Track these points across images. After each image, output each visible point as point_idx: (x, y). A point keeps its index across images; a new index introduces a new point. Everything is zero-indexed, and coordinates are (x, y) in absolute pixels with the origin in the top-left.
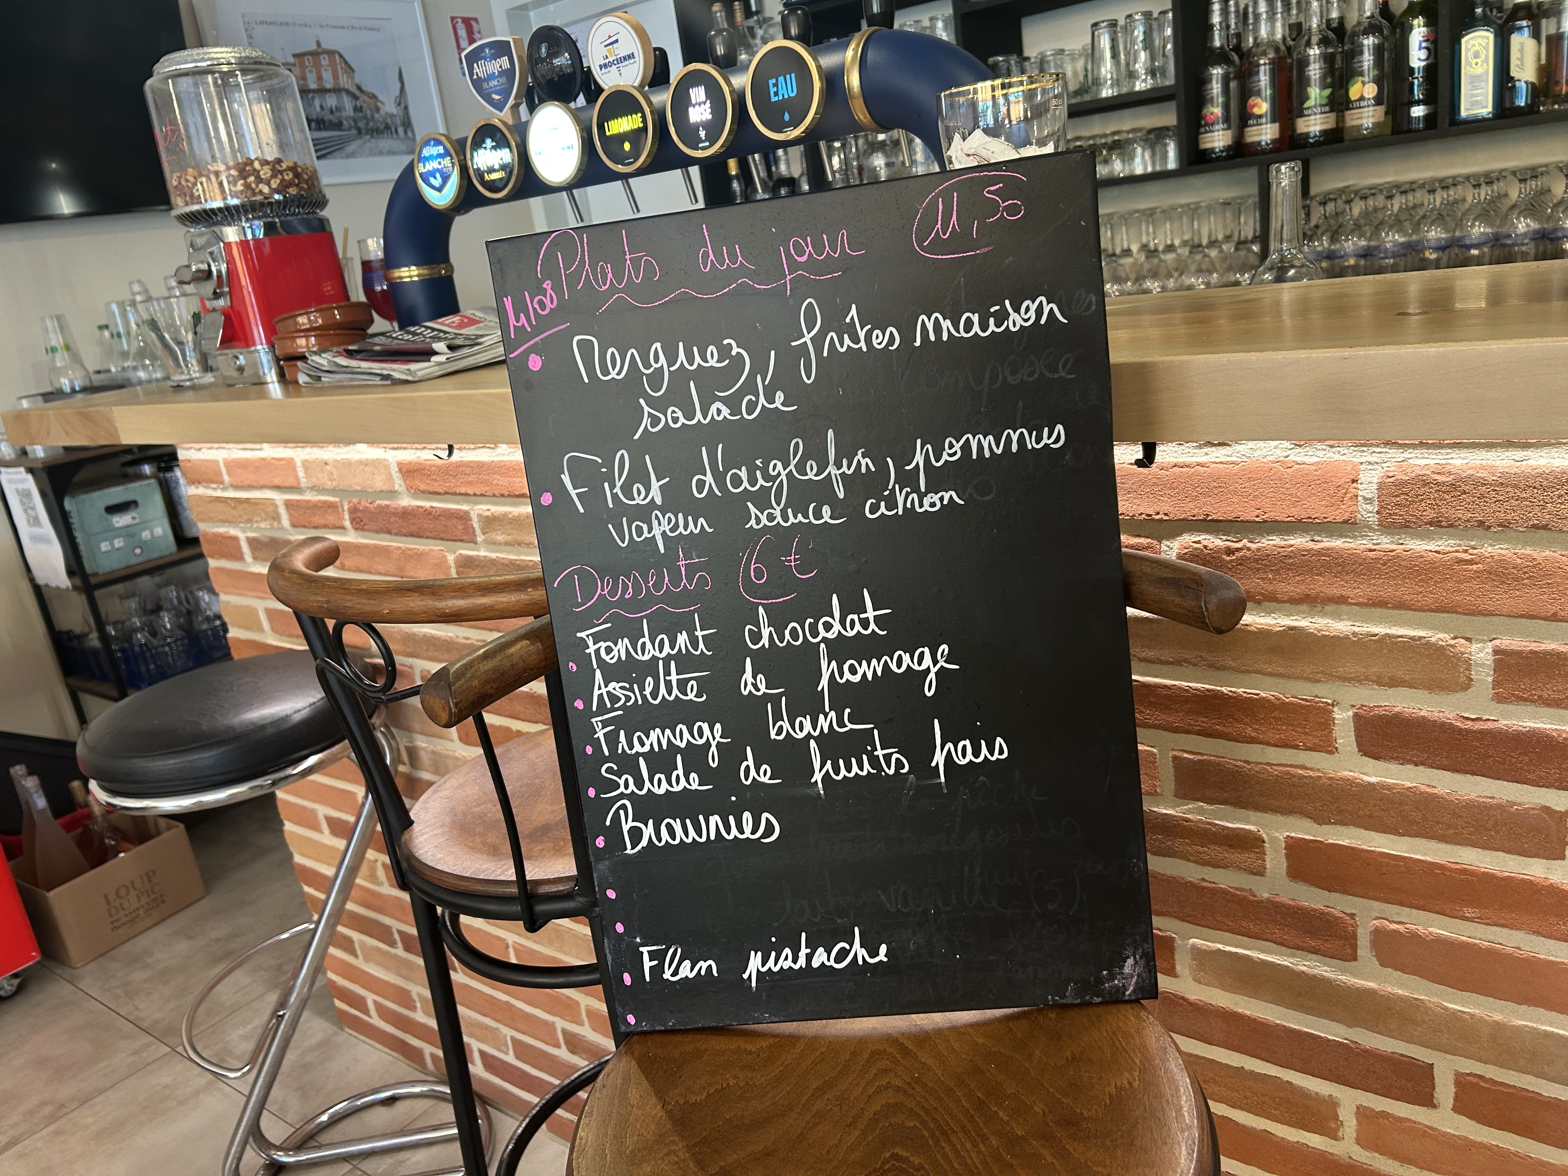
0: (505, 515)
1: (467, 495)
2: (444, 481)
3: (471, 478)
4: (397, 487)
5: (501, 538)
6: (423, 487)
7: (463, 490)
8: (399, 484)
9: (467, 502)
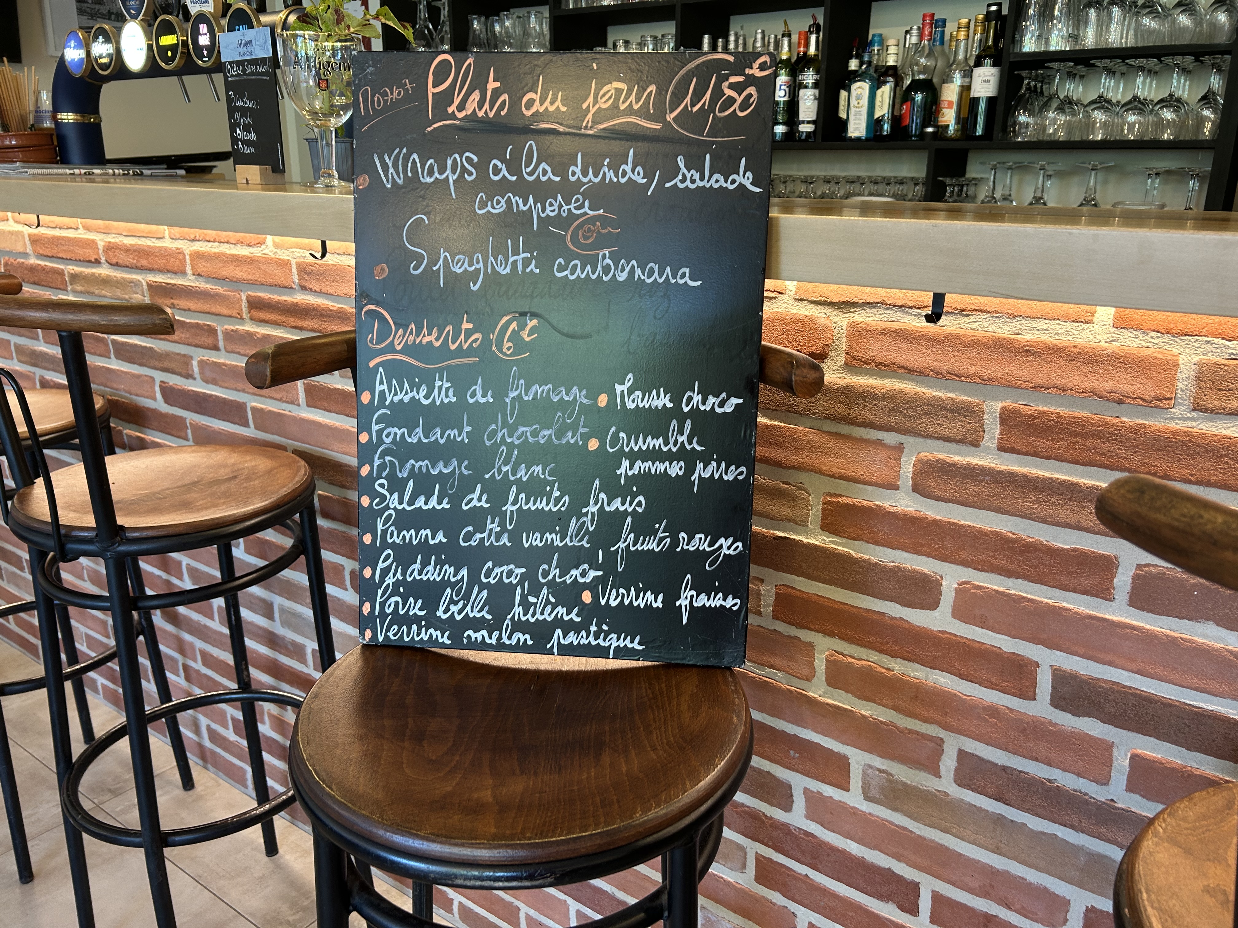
0: (81, 273)
1: (62, 258)
2: (52, 248)
3: (66, 248)
4: (28, 251)
5: (79, 288)
6: (41, 252)
7: (61, 255)
8: (29, 250)
9: (63, 263)
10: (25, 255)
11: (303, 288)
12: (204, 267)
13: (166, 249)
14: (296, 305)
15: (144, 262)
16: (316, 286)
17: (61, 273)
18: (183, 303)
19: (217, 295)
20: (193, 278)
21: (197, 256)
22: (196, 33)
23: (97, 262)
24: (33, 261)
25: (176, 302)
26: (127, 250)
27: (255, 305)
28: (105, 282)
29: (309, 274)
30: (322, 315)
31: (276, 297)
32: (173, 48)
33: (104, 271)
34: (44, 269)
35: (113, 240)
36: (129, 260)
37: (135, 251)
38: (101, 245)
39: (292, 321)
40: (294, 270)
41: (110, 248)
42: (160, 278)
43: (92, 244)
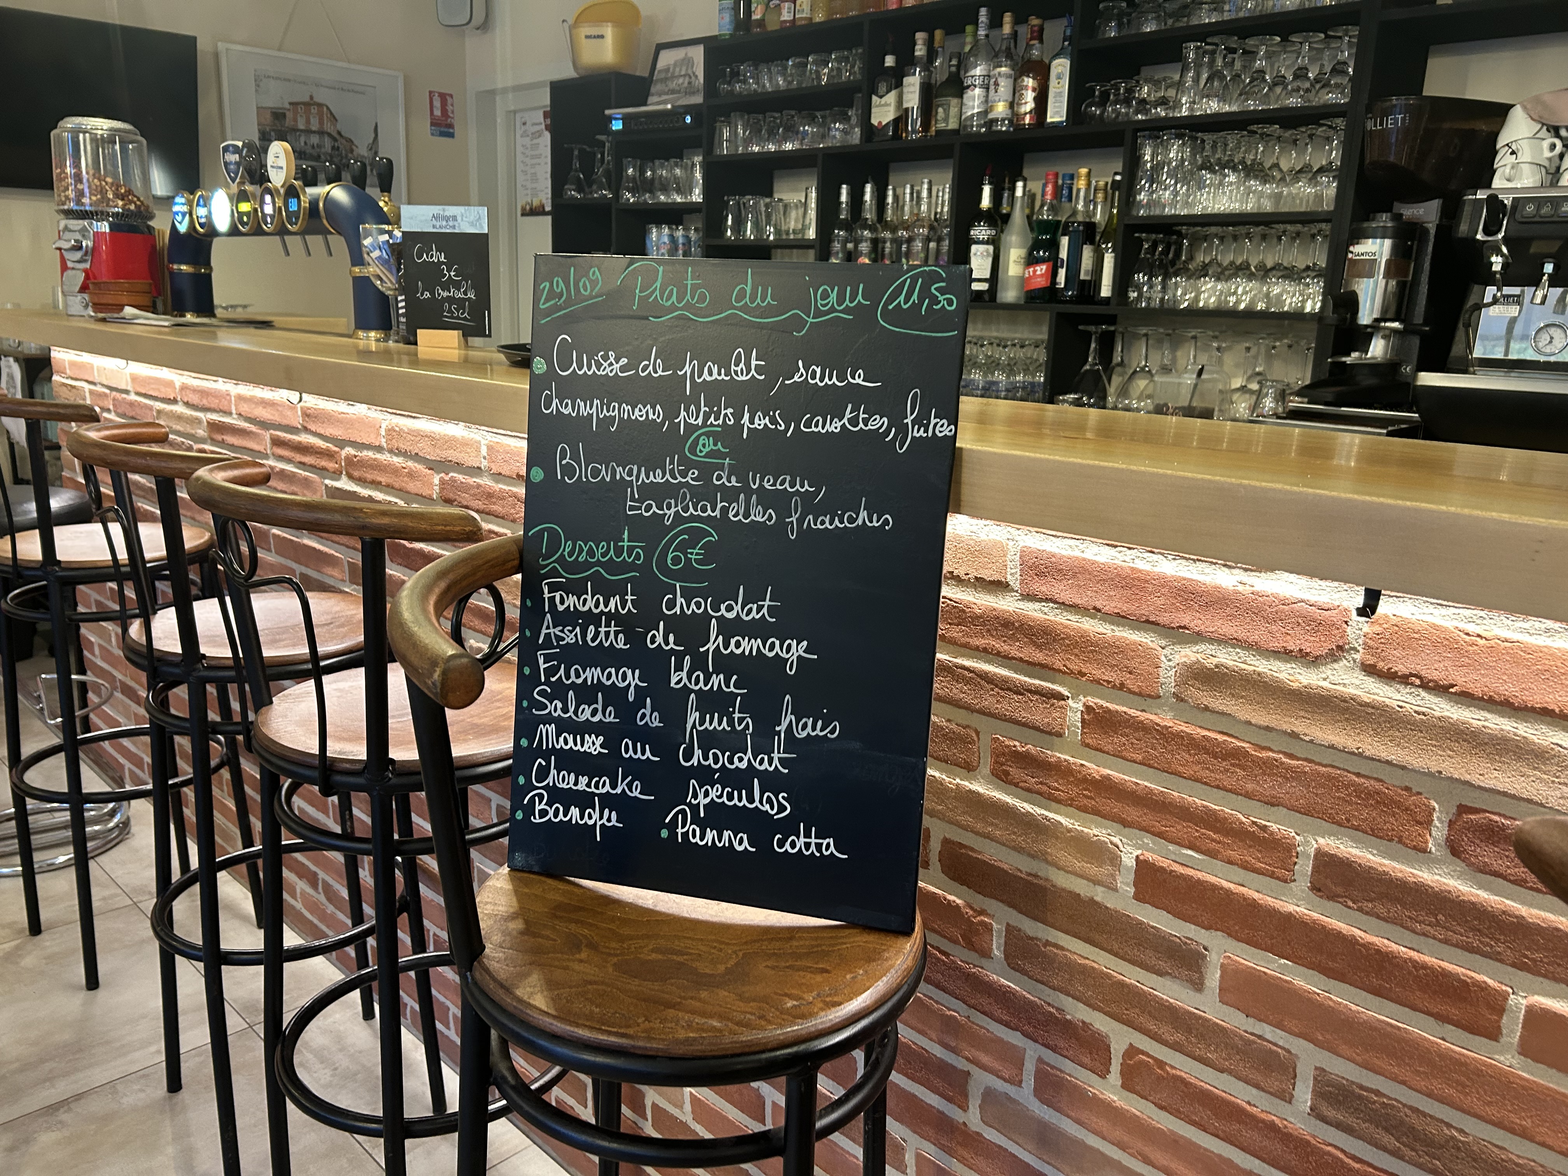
10: (127, 392)
11: (306, 429)
12: (245, 408)
13: (220, 391)
14: (300, 443)
15: (205, 402)
16: (313, 427)
17: (151, 408)
18: (230, 439)
19: (251, 432)
20: (235, 416)
21: (240, 398)
22: (262, 203)
23: (174, 401)
24: (133, 397)
25: (225, 437)
26: (195, 390)
27: (277, 442)
28: (179, 418)
29: (308, 416)
30: (317, 453)
31: (289, 436)
32: (248, 214)
33: (179, 409)
34: (139, 404)
35: (185, 382)
36: (194, 399)
37: (199, 391)
38: (178, 385)
39: (299, 458)
40: (299, 413)
41: (184, 388)
42: (215, 417)
43: (170, 384)
